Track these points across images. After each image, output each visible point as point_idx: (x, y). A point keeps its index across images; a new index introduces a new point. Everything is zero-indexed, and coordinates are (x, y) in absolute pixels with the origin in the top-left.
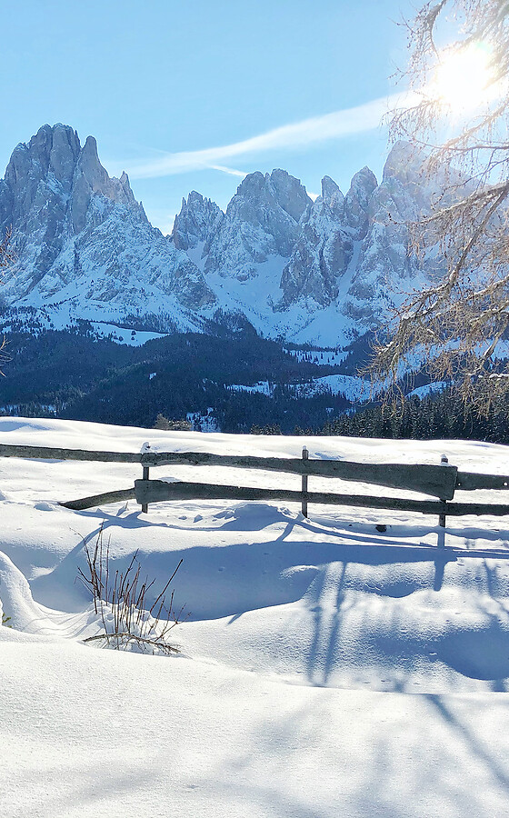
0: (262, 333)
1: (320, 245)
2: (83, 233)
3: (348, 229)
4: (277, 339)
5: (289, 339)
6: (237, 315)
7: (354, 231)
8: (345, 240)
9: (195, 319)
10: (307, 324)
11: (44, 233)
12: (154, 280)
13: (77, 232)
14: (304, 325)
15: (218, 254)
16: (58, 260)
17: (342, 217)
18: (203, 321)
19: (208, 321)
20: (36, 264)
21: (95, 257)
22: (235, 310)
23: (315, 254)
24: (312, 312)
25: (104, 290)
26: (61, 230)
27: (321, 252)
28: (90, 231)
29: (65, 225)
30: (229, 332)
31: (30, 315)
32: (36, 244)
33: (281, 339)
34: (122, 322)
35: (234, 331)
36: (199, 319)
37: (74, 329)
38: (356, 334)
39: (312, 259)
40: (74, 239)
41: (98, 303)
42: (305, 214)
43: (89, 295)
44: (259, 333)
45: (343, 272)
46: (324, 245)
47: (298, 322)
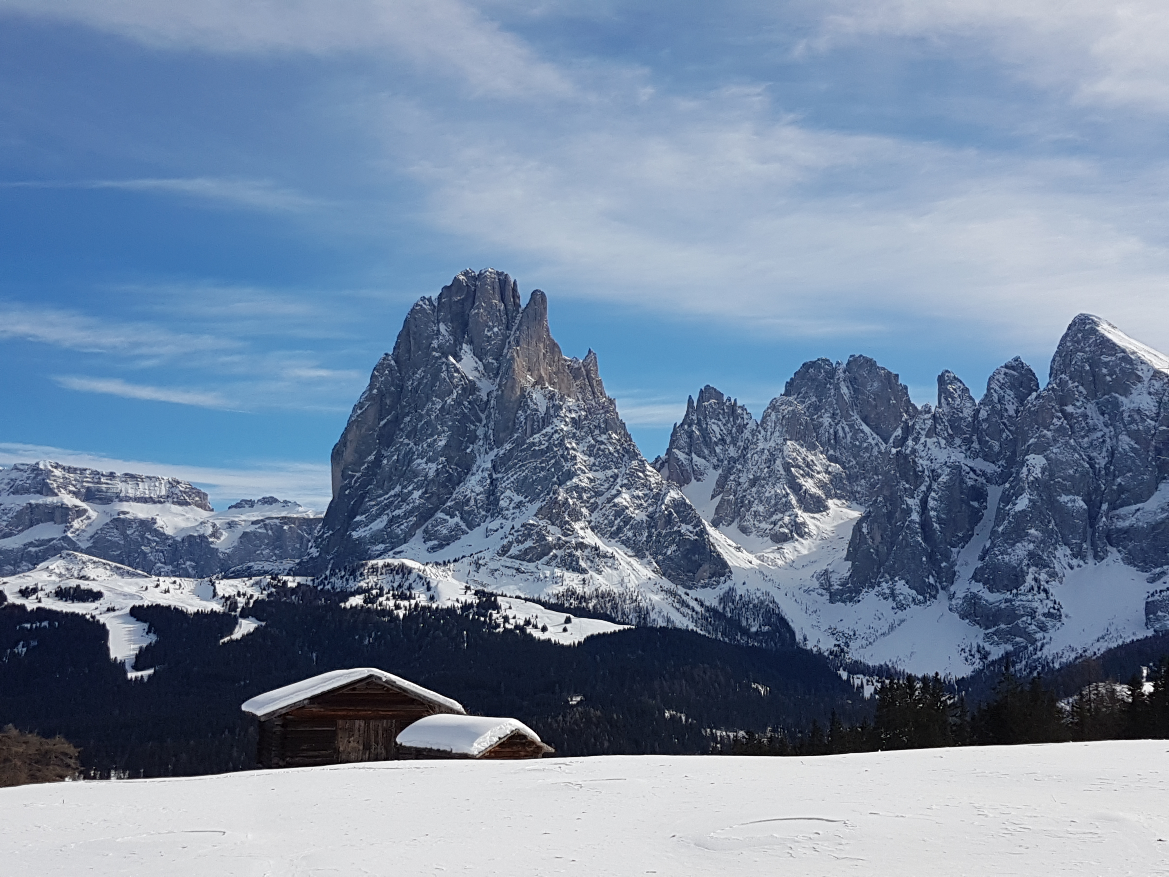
0: (805, 639)
1: (923, 488)
2: (508, 446)
3: (980, 464)
4: (831, 653)
5: (854, 654)
6: (762, 603)
7: (990, 468)
8: (970, 483)
9: (683, 603)
10: (892, 628)
11: (442, 443)
12: (619, 530)
13: (499, 443)
14: (885, 629)
15: (740, 494)
16: (460, 489)
17: (968, 442)
18: (698, 608)
19: (708, 609)
20: (426, 492)
21: (521, 487)
22: (759, 594)
23: (913, 502)
24: (901, 607)
25: (529, 543)
26: (473, 439)
27: (924, 503)
28: (519, 443)
29: (480, 432)
30: (745, 632)
31: (398, 577)
32: (429, 460)
33: (839, 653)
34: (553, 601)
35: (754, 629)
36: (693, 604)
37: (467, 607)
38: (985, 656)
39: (908, 511)
40: (492, 455)
41: (517, 563)
42: (899, 432)
43: (504, 551)
44: (799, 637)
45: (966, 539)
46: (929, 488)
47: (876, 624)
